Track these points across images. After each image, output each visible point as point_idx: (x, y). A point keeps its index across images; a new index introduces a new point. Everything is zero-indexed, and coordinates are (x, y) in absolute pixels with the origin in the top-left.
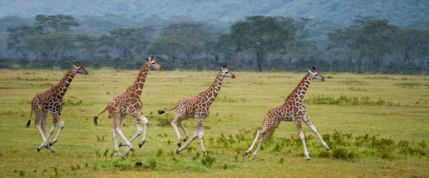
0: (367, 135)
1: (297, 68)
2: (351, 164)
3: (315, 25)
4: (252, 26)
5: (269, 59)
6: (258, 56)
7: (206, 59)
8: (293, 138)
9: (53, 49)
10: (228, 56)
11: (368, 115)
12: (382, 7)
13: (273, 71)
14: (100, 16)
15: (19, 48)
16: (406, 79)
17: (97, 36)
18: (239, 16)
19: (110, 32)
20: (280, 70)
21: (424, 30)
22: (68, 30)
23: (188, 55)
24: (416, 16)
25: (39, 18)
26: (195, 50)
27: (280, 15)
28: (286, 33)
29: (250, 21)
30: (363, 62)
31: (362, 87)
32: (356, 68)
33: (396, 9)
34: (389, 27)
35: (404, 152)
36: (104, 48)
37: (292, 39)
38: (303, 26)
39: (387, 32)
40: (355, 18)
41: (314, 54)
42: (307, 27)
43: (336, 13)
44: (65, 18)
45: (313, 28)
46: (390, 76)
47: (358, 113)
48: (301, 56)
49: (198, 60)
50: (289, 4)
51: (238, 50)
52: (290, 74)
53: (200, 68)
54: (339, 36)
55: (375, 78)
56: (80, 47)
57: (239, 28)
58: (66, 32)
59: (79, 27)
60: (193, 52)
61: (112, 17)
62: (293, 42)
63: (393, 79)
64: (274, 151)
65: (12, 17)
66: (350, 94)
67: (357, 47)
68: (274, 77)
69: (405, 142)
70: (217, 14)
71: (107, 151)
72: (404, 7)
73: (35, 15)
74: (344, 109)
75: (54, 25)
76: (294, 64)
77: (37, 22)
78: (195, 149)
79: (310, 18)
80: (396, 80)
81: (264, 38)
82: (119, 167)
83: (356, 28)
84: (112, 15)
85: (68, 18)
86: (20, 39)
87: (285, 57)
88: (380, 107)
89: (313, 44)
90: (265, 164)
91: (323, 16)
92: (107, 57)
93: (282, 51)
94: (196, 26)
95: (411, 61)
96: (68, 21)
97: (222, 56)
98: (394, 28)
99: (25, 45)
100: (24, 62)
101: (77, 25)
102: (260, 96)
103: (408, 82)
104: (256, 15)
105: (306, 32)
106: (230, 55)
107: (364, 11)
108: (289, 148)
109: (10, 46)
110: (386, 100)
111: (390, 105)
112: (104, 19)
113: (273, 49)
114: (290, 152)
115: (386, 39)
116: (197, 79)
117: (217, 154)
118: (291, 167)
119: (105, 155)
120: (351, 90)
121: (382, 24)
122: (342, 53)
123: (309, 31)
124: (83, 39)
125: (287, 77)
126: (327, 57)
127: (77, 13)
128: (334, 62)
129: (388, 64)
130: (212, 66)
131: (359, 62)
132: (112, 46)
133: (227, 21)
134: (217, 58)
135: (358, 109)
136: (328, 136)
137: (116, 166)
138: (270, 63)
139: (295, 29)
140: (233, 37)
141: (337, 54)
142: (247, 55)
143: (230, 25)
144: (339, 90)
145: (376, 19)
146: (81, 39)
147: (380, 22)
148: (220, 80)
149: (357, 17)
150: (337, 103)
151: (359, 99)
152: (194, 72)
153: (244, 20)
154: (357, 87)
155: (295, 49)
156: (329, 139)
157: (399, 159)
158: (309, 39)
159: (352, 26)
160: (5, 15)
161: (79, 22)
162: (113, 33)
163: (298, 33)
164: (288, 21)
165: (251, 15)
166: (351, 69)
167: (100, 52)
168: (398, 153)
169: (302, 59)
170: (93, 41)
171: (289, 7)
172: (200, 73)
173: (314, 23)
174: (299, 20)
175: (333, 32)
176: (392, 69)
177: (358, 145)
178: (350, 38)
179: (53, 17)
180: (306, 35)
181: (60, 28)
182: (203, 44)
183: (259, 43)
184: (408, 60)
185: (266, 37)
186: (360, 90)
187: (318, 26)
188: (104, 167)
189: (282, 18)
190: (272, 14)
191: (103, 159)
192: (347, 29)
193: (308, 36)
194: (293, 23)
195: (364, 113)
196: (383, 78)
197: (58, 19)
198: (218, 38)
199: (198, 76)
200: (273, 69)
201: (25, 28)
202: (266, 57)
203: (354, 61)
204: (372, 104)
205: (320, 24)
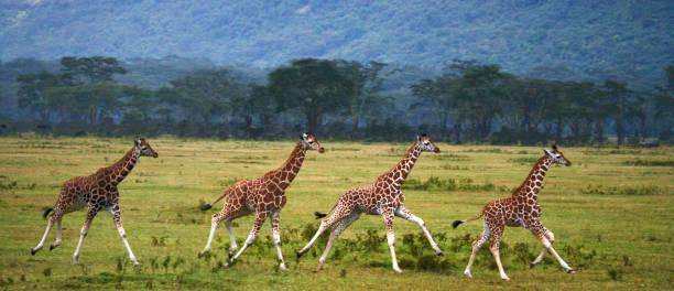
0: (468, 236)
1: (367, 136)
2: (444, 278)
3: (392, 73)
4: (299, 74)
5: (324, 123)
6: (309, 118)
7: (231, 123)
8: (360, 239)
9: (87, 107)
10: (265, 119)
11: (470, 206)
12: (492, 45)
13: (331, 142)
14: (158, 58)
15: (37, 105)
16: (525, 153)
17: (154, 88)
18: (281, 59)
19: (172, 82)
20: (341, 139)
21: (552, 79)
22: (110, 80)
23: (205, 116)
24: (539, 60)
25: (67, 61)
26: (217, 109)
27: (342, 58)
28: (349, 84)
29: (297, 67)
30: (463, 127)
31: (461, 165)
32: (453, 136)
33: (512, 49)
34: (500, 76)
35: (523, 259)
36: (165, 106)
37: (359, 93)
38: (375, 75)
39: (498, 82)
40: (452, 63)
41: (391, 116)
42: (381, 75)
43: (422, 55)
44: (105, 61)
45: (391, 77)
46: (503, 148)
47: (456, 203)
48: (373, 118)
49: (220, 125)
50: (356, 41)
51: (280, 110)
52: (356, 145)
53: (223, 137)
54: (427, 89)
55: (480, 151)
56: (129, 105)
57: (281, 76)
58: (108, 82)
59: (128, 75)
60: (213, 112)
61: (177, 60)
62: (361, 97)
63: (506, 152)
64: (332, 259)
65: (25, 60)
66: (443, 175)
67: (455, 106)
68: (333, 149)
69: (522, 245)
70: (248, 56)
71: (168, 260)
72: (522, 46)
73: (60, 57)
74: (435, 197)
75: (88, 72)
76: (362, 130)
77: (63, 67)
78: (215, 256)
79: (386, 61)
80: (511, 153)
81: (317, 91)
82: (185, 283)
83: (451, 78)
84: (175, 57)
85: (111, 61)
86: (38, 92)
87: (349, 120)
88: (488, 194)
89: (390, 100)
90: (319, 277)
91: (406, 59)
92: (168, 120)
93: (344, 111)
94: (217, 74)
95: (533, 125)
96: (111, 66)
97: (256, 120)
98: (507, 77)
99: (46, 102)
100: (45, 127)
101: (123, 71)
102: (312, 178)
103: (528, 156)
104: (306, 57)
105: (380, 83)
106: (267, 117)
107: (463, 51)
108: (355, 253)
109: (22, 103)
110: (496, 182)
111: (502, 190)
112: (164, 63)
113: (332, 109)
114: (355, 259)
115: (496, 93)
116: (219, 153)
117: (248, 263)
118: (358, 283)
119: (165, 265)
120: (446, 168)
121: (490, 72)
122: (433, 113)
123: (384, 82)
124: (132, 92)
125: (351, 149)
126: (410, 119)
127: (123, 55)
128: (421, 128)
129: (499, 130)
130: (241, 133)
131: (457, 127)
132: (175, 102)
133: (262, 66)
134: (249, 121)
135: (455, 196)
136: (411, 235)
137: (181, 282)
138: (326, 129)
139: (363, 79)
140: (271, 89)
141: (424, 115)
142: (291, 117)
143: (268, 72)
144: (428, 168)
145: (482, 65)
146: (129, 92)
147: (486, 68)
148: (415, 154)
149: (455, 60)
150: (425, 187)
151: (457, 182)
152: (216, 143)
153: (288, 65)
154: (453, 164)
155: (363, 109)
156: (413, 242)
157: (515, 269)
158: (382, 94)
159: (446, 75)
160: (15, 57)
161: (127, 68)
162: (176, 84)
163: (368, 84)
164: (353, 67)
165: (299, 58)
166: (445, 138)
167: (157, 113)
168: (513, 261)
169: (374, 121)
170: (147, 96)
171: (353, 46)
172: (223, 144)
173: (391, 70)
174: (370, 66)
175: (418, 83)
176: (505, 138)
177: (455, 249)
178: (444, 92)
179: (87, 59)
180: (379, 87)
181: (97, 77)
182: (228, 100)
183: (310, 100)
184: (529, 124)
185: (320, 91)
186: (458, 168)
187: (398, 74)
188: (163, 283)
189: (345, 62)
190: (329, 56)
191: (162, 271)
192: (439, 78)
193: (383, 89)
194: (361, 69)
195: (464, 203)
196: (492, 151)
197: (96, 63)
198: (249, 91)
199: (222, 147)
200: (331, 138)
201: (45, 76)
202: (321, 120)
203: (449, 126)
204: (476, 189)
205: (400, 71)
